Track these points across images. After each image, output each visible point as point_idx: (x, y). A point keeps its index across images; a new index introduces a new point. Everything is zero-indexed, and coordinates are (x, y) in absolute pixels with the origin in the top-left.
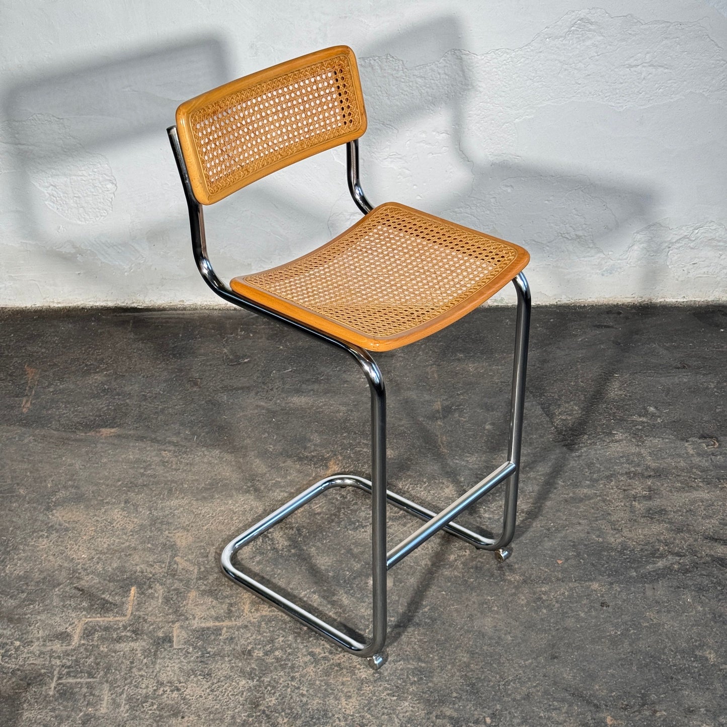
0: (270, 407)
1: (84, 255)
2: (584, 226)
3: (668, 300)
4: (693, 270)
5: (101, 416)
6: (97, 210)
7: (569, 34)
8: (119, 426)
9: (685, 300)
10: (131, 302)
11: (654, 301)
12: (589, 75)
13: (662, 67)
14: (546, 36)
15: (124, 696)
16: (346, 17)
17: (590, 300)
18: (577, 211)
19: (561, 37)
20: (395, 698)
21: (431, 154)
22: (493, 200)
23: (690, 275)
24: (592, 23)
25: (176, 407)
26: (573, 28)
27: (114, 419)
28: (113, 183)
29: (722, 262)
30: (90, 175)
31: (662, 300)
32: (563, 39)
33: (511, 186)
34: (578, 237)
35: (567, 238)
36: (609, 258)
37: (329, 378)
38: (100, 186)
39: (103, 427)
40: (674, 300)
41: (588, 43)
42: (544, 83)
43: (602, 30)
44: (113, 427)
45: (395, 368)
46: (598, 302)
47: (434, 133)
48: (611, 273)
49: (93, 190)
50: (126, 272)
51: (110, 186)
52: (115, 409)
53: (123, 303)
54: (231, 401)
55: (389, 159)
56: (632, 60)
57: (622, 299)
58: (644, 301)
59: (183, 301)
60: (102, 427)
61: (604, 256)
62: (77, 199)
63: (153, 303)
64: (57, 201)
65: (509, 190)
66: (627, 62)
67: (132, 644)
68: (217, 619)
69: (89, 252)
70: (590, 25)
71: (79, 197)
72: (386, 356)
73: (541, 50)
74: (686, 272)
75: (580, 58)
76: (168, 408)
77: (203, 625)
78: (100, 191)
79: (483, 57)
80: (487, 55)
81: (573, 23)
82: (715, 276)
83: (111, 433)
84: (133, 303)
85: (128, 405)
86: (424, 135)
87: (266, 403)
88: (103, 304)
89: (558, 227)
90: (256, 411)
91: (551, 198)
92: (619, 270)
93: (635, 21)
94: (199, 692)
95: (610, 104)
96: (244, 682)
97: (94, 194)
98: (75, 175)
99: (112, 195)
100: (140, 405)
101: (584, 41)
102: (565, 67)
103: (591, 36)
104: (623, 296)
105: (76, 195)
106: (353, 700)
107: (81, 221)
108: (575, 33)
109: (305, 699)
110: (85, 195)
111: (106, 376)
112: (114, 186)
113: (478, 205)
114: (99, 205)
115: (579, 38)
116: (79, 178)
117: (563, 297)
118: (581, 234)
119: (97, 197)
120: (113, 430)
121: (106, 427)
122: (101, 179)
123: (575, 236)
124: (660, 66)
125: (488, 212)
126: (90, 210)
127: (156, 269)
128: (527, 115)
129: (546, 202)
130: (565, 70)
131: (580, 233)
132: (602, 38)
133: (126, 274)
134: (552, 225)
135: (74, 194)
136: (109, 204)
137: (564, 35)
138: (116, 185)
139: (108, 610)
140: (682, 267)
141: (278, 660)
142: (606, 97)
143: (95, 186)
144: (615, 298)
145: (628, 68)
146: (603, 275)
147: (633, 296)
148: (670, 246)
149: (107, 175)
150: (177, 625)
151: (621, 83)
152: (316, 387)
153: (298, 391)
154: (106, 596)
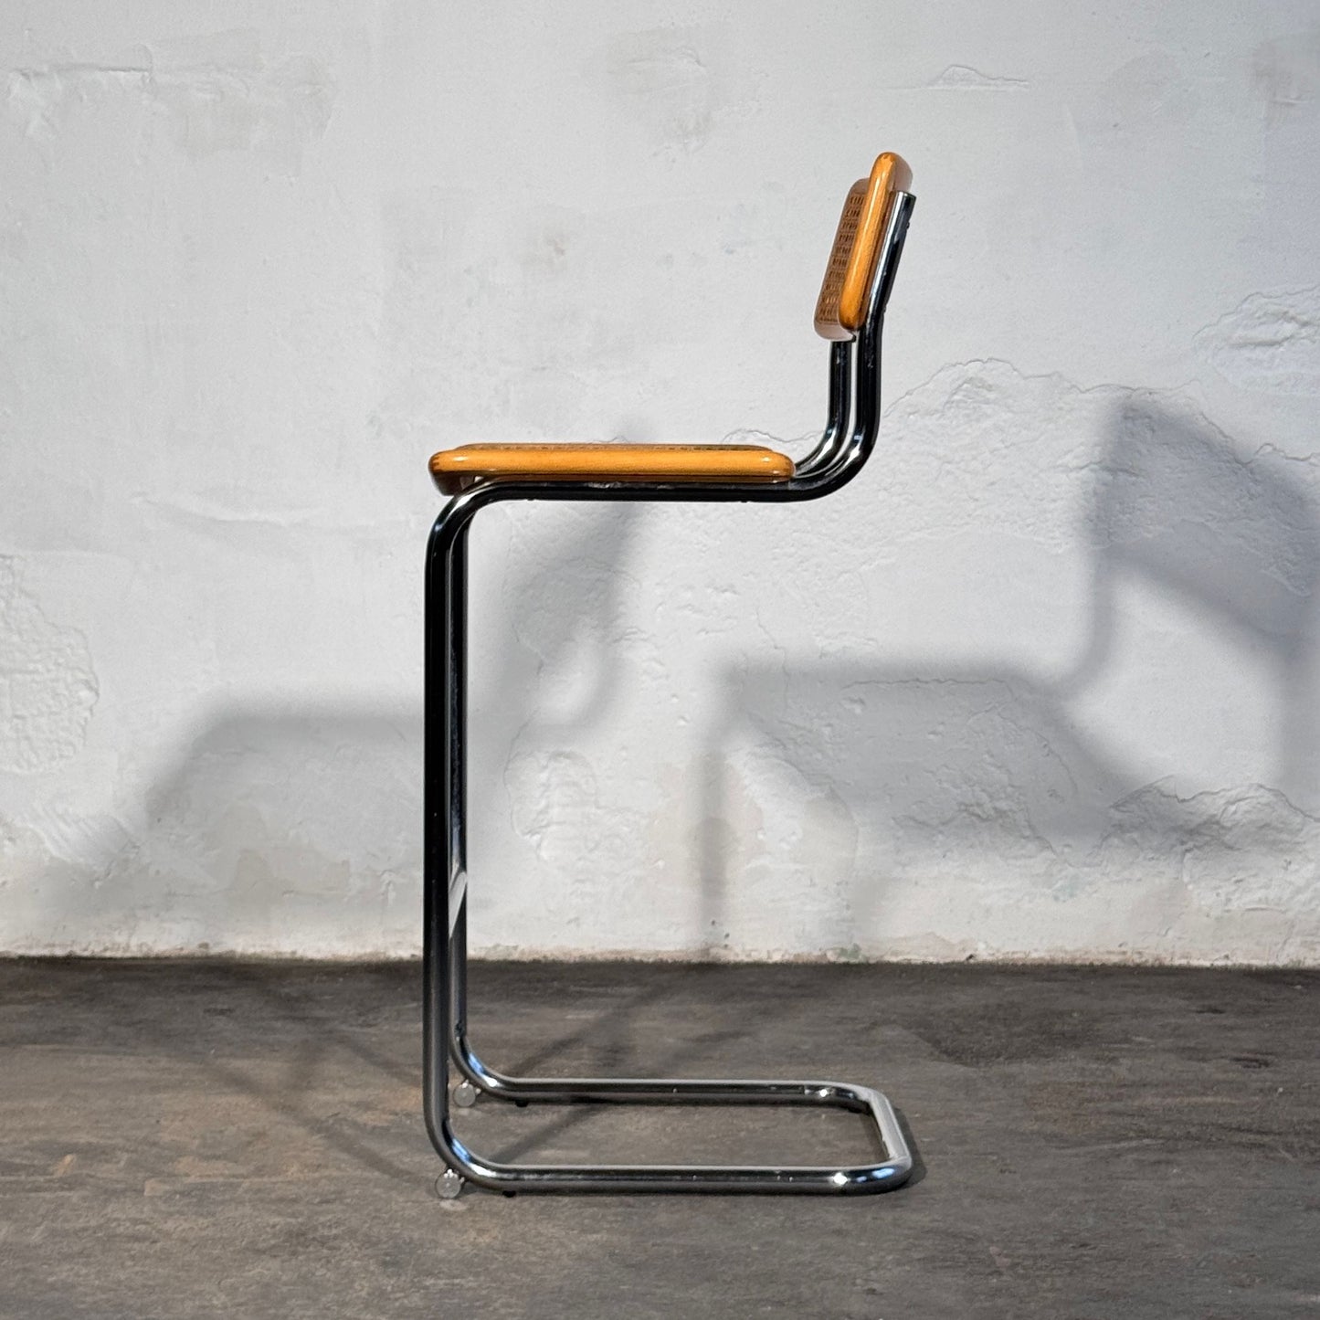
1: (18, 841)
2: (1009, 789)
3: (1195, 963)
4: (1237, 895)
6: (55, 744)
7: (950, 408)
9: (1229, 963)
10: (102, 948)
11: (1167, 962)
12: (992, 484)
13: (1126, 471)
14: (909, 410)
15: (42, 1227)
16: (544, 369)
17: (1035, 955)
18: (992, 756)
19: (937, 411)
20: (575, 1232)
21: (703, 633)
22: (827, 731)
23: (1234, 906)
24: (990, 388)
26: (956, 397)
28: (91, 688)
29: (1292, 878)
30: (49, 671)
31: (1184, 962)
32: (938, 415)
33: (862, 702)
34: (1001, 813)
35: (979, 816)
36: (1066, 861)
38: (66, 693)
40: (1207, 964)
41: (987, 424)
42: (911, 497)
43: (1010, 401)
46: (1053, 960)
47: (709, 591)
48: (1072, 896)
49: (51, 702)
50: (98, 879)
51: (85, 694)
53: (86, 950)
56: (1069, 457)
57: (1100, 957)
58: (1146, 961)
59: (206, 946)
60: (27, 1044)
61: (1055, 857)
62: (20, 722)
63: (145, 949)
65: (858, 709)
66: (1060, 462)
67: (61, 1194)
68: (234, 1176)
69: (29, 833)
70: (985, 392)
71: (23, 717)
73: (900, 435)
74: (1223, 897)
75: (974, 453)
77: (205, 1180)
78: (66, 705)
79: (795, 446)
80: (802, 442)
81: (955, 385)
82: (1283, 909)
84: (106, 950)
86: (689, 595)
88: (46, 952)
89: (959, 791)
91: (941, 728)
92: (1087, 888)
93: (1067, 385)
94: (186, 1226)
95: (1035, 539)
96: (277, 1220)
97: (54, 709)
98: (20, 672)
99: (87, 714)
101: (978, 420)
102: (949, 467)
103: (989, 412)
104: (1101, 950)
105: (19, 713)
106: (495, 1233)
107: (21, 767)
108: (962, 405)
109: (398, 1231)
110: (35, 712)
112: (93, 694)
113: (799, 740)
114: (61, 733)
115: (968, 415)
116: (29, 678)
117: (981, 946)
118: (1006, 808)
119: (57, 717)
122: (69, 679)
123: (992, 812)
124: (1121, 470)
125: (819, 756)
126: (41, 745)
127: (158, 872)
128: (883, 557)
129: (932, 736)
130: (948, 472)
131: (1003, 805)
132: (1010, 415)
133: (97, 884)
134: (945, 785)
136: (80, 731)
137: (940, 408)
138: (97, 694)
139: (17, 1170)
140: (1216, 888)
141: (348, 1204)
142: (1028, 526)
143: (57, 695)
144: (1086, 953)
145: (1063, 472)
146: (1056, 899)
147: (1123, 949)
148: (1185, 839)
149: (83, 672)
150: (153, 1180)
151: (1054, 501)
154: (18, 1161)
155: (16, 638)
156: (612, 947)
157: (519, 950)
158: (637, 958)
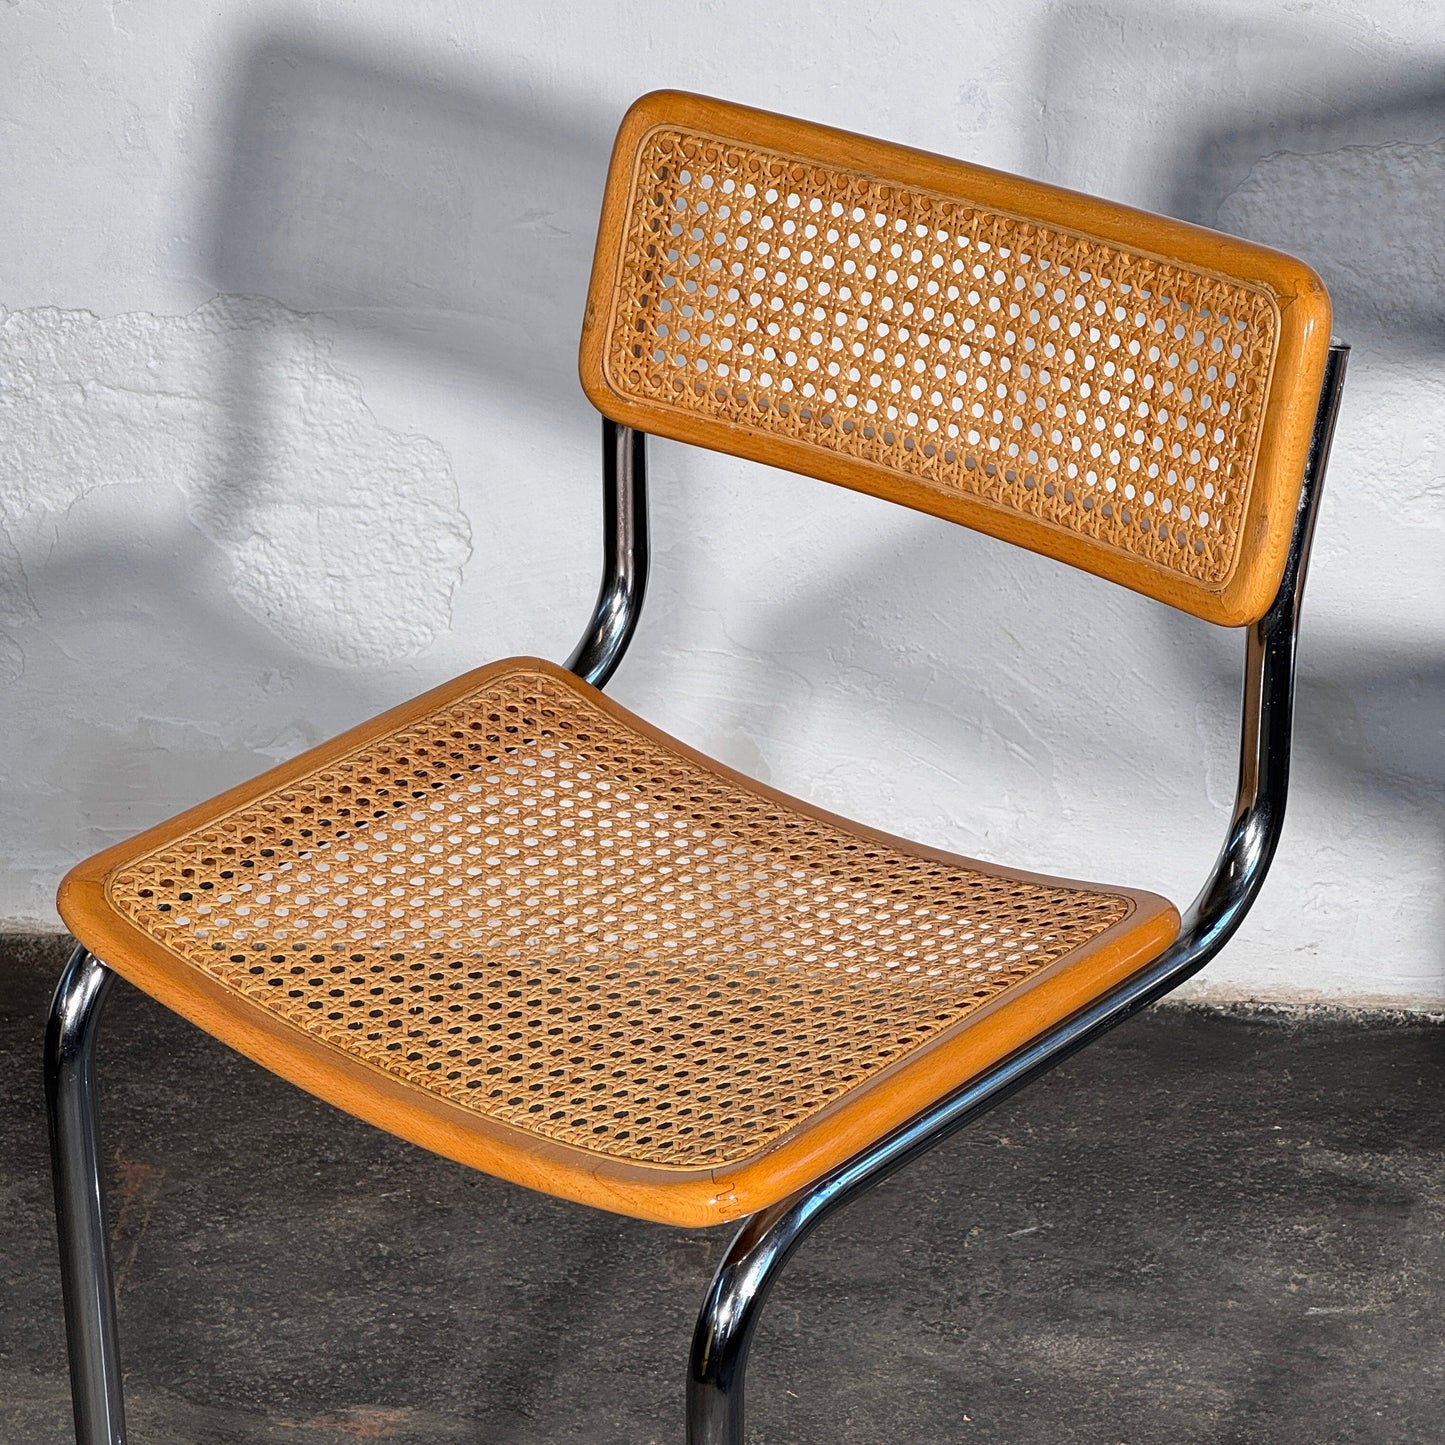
0: (955, 1368)
5: (356, 1358)
6: (400, 624)
8: (420, 1400)
25: (623, 1343)
27: (402, 1371)
28: (459, 535)
30: (383, 505)
37: (1173, 1269)
38: (416, 542)
39: (361, 1402)
44: (395, 1404)
45: (1413, 1251)
49: (389, 556)
51: (448, 544)
52: (405, 1337)
54: (817, 1332)
55: (1428, 500)
60: (358, 1399)
62: (338, 585)
64: (269, 588)
71: (342, 578)
72: (1380, 1202)
76: (594, 1343)
78: (415, 561)
83: (387, 1424)
85: (452, 1322)
87: (941, 1349)
90: (904, 1380)
97: (395, 568)
98: (335, 504)
99: (454, 577)
100: (496, 1327)
105: (332, 571)
110: (364, 571)
111: (385, 1206)
112: (462, 545)
114: (409, 606)
116: (348, 514)
119: (402, 580)
120: (394, 1415)
121: (371, 1400)
122: (421, 518)
126: (377, 623)
135: (330, 566)
136: (442, 606)
138: (469, 543)
143: (400, 544)
149: (442, 509)
152: (1123, 1301)
153: (1058, 1314)
155: (324, 450)
156: (1371, 991)
157: (1206, 986)
158: (1416, 1010)
